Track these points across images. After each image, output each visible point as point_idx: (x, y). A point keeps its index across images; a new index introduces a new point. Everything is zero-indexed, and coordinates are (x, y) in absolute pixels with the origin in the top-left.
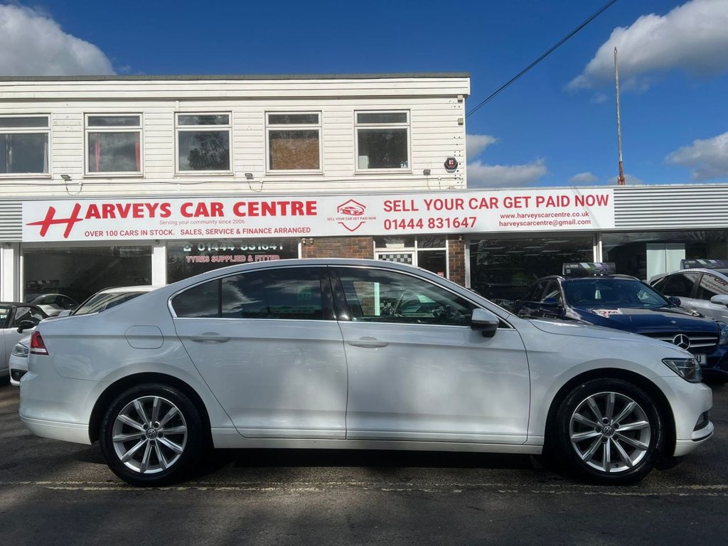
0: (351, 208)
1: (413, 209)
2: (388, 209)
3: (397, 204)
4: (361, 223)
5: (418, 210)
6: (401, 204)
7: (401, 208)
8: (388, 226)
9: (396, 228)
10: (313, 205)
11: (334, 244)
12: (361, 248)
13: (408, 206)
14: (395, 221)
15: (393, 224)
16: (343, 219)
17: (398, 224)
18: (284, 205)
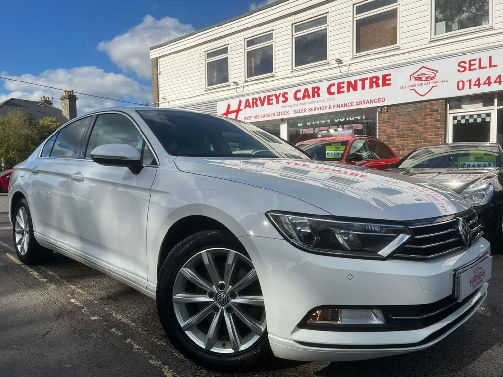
0: (422, 74)
1: (490, 66)
2: (462, 69)
3: (472, 63)
4: (433, 87)
5: (496, 66)
6: (477, 62)
7: (477, 66)
8: (461, 87)
9: (470, 88)
10: (387, 77)
11: (407, 110)
12: (432, 111)
13: (485, 63)
14: (470, 81)
15: (467, 84)
16: (415, 86)
17: (472, 84)
18: (363, 81)
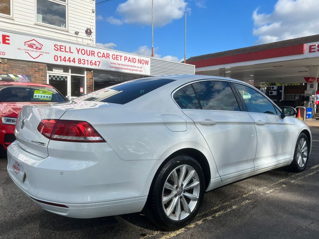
0: (34, 44)
1: (70, 52)
2: (56, 49)
3: (62, 47)
4: (40, 54)
5: (73, 53)
6: (64, 48)
7: (64, 50)
8: (56, 59)
9: (61, 61)
10: (7, 38)
11: (22, 65)
12: (39, 69)
13: (68, 50)
14: (60, 57)
15: (59, 58)
16: (29, 50)
17: (62, 59)
